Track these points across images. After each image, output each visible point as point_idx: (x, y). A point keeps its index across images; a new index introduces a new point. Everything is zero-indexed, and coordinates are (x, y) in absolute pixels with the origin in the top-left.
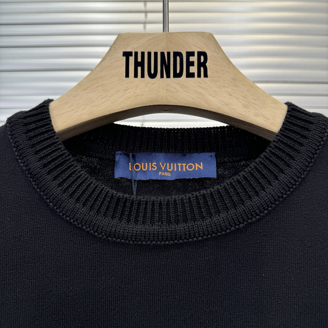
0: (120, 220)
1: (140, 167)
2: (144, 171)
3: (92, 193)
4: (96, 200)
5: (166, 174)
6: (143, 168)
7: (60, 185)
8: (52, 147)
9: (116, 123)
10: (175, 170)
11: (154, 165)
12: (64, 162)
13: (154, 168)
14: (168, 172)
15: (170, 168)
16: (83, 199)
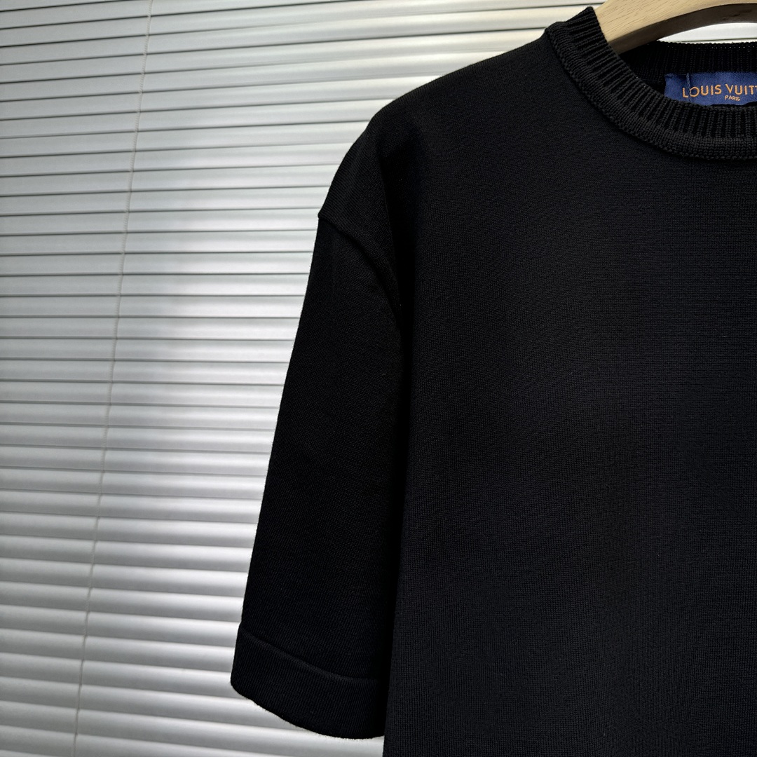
0: (694, 133)
1: (698, 91)
2: (704, 96)
3: (657, 106)
4: (663, 113)
5: (734, 98)
6: (702, 93)
7: (619, 98)
8: (606, 57)
9: (661, 40)
10: (746, 94)
11: (718, 87)
12: (621, 73)
13: (718, 91)
14: (736, 96)
15: (739, 92)
16: (647, 112)
